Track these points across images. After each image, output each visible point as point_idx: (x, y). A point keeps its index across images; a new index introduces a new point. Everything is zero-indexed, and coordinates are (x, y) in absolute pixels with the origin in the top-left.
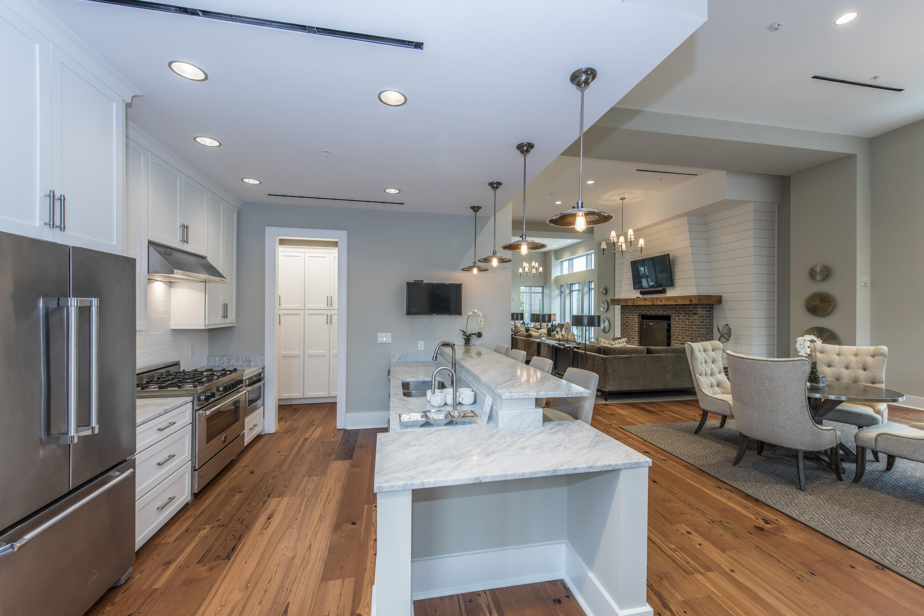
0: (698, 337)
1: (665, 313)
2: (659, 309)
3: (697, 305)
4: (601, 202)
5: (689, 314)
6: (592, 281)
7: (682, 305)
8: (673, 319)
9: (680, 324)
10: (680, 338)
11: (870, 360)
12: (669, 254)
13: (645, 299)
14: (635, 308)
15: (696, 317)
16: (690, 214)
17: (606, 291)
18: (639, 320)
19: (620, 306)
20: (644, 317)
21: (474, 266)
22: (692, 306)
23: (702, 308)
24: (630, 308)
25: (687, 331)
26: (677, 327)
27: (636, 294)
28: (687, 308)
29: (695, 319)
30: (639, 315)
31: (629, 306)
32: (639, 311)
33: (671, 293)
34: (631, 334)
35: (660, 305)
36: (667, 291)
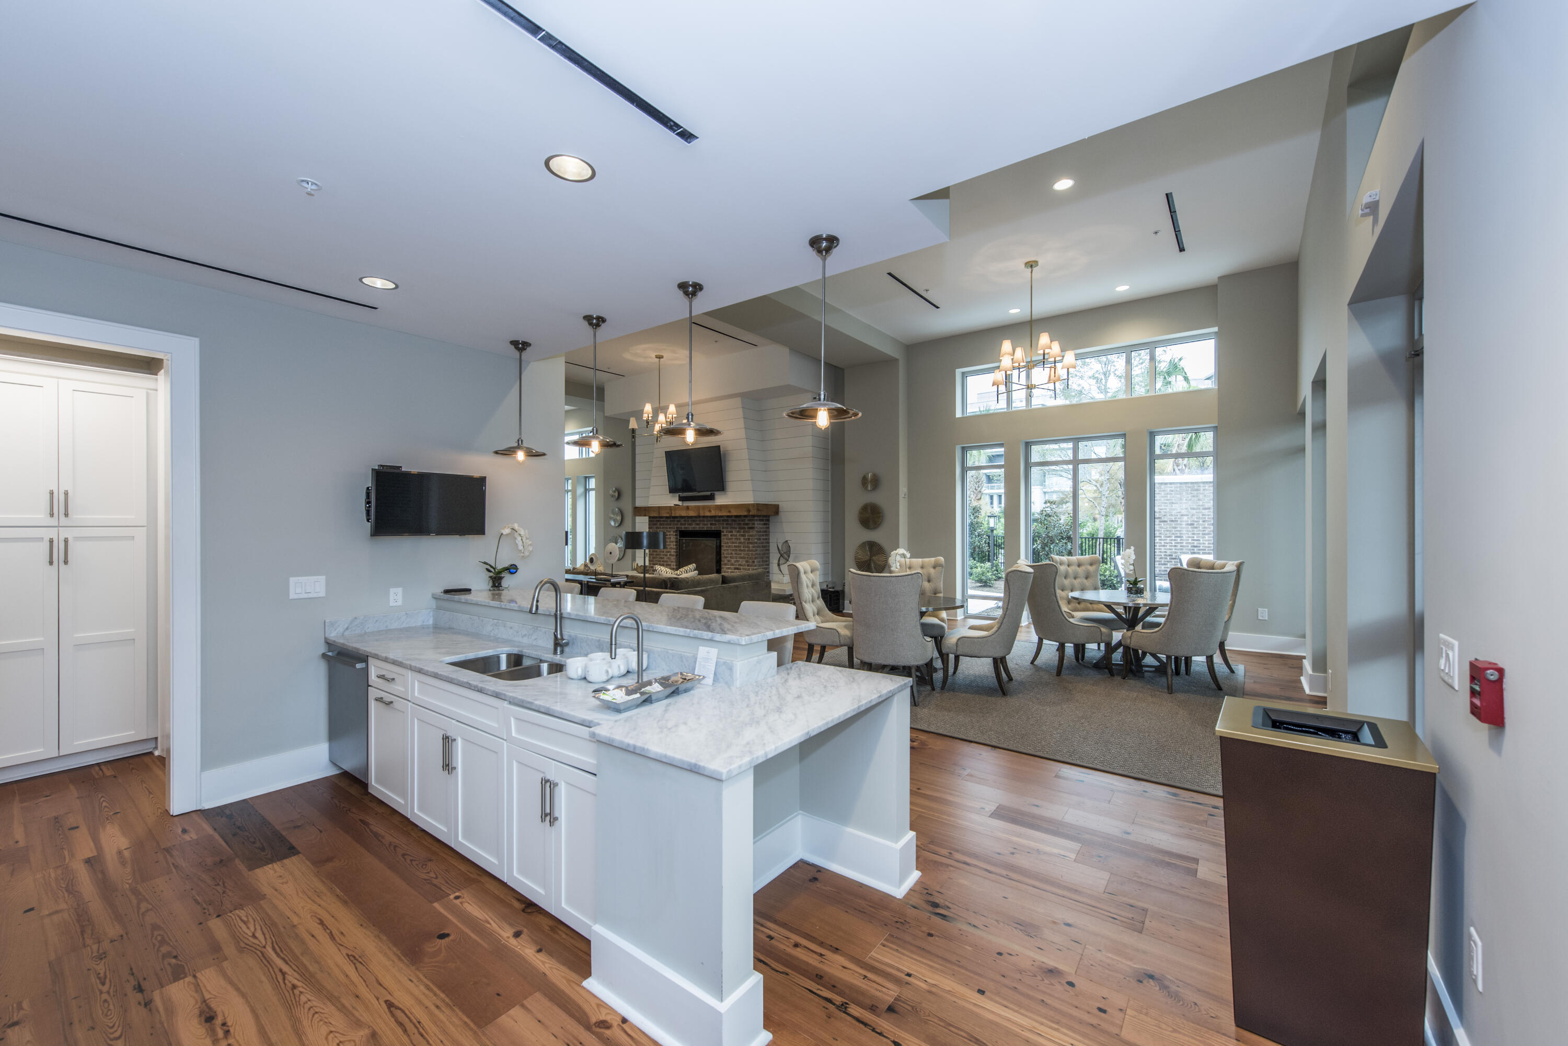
0: (755, 558)
1: (713, 528)
2: (706, 523)
3: (754, 516)
4: (627, 356)
5: (745, 528)
6: (589, 477)
7: (736, 516)
8: (725, 535)
9: (733, 543)
10: (733, 561)
11: (932, 571)
12: (719, 446)
13: (688, 508)
14: (671, 521)
15: (754, 532)
16: (743, 395)
17: (619, 495)
18: (677, 538)
19: (647, 518)
20: (683, 534)
21: (519, 447)
22: (748, 518)
23: (760, 520)
24: (664, 521)
25: (742, 551)
26: (729, 546)
27: (672, 501)
28: (742, 521)
29: (752, 536)
30: (676, 531)
31: (662, 517)
32: (677, 524)
33: (721, 500)
34: (665, 559)
35: (707, 517)
36: (716, 497)
